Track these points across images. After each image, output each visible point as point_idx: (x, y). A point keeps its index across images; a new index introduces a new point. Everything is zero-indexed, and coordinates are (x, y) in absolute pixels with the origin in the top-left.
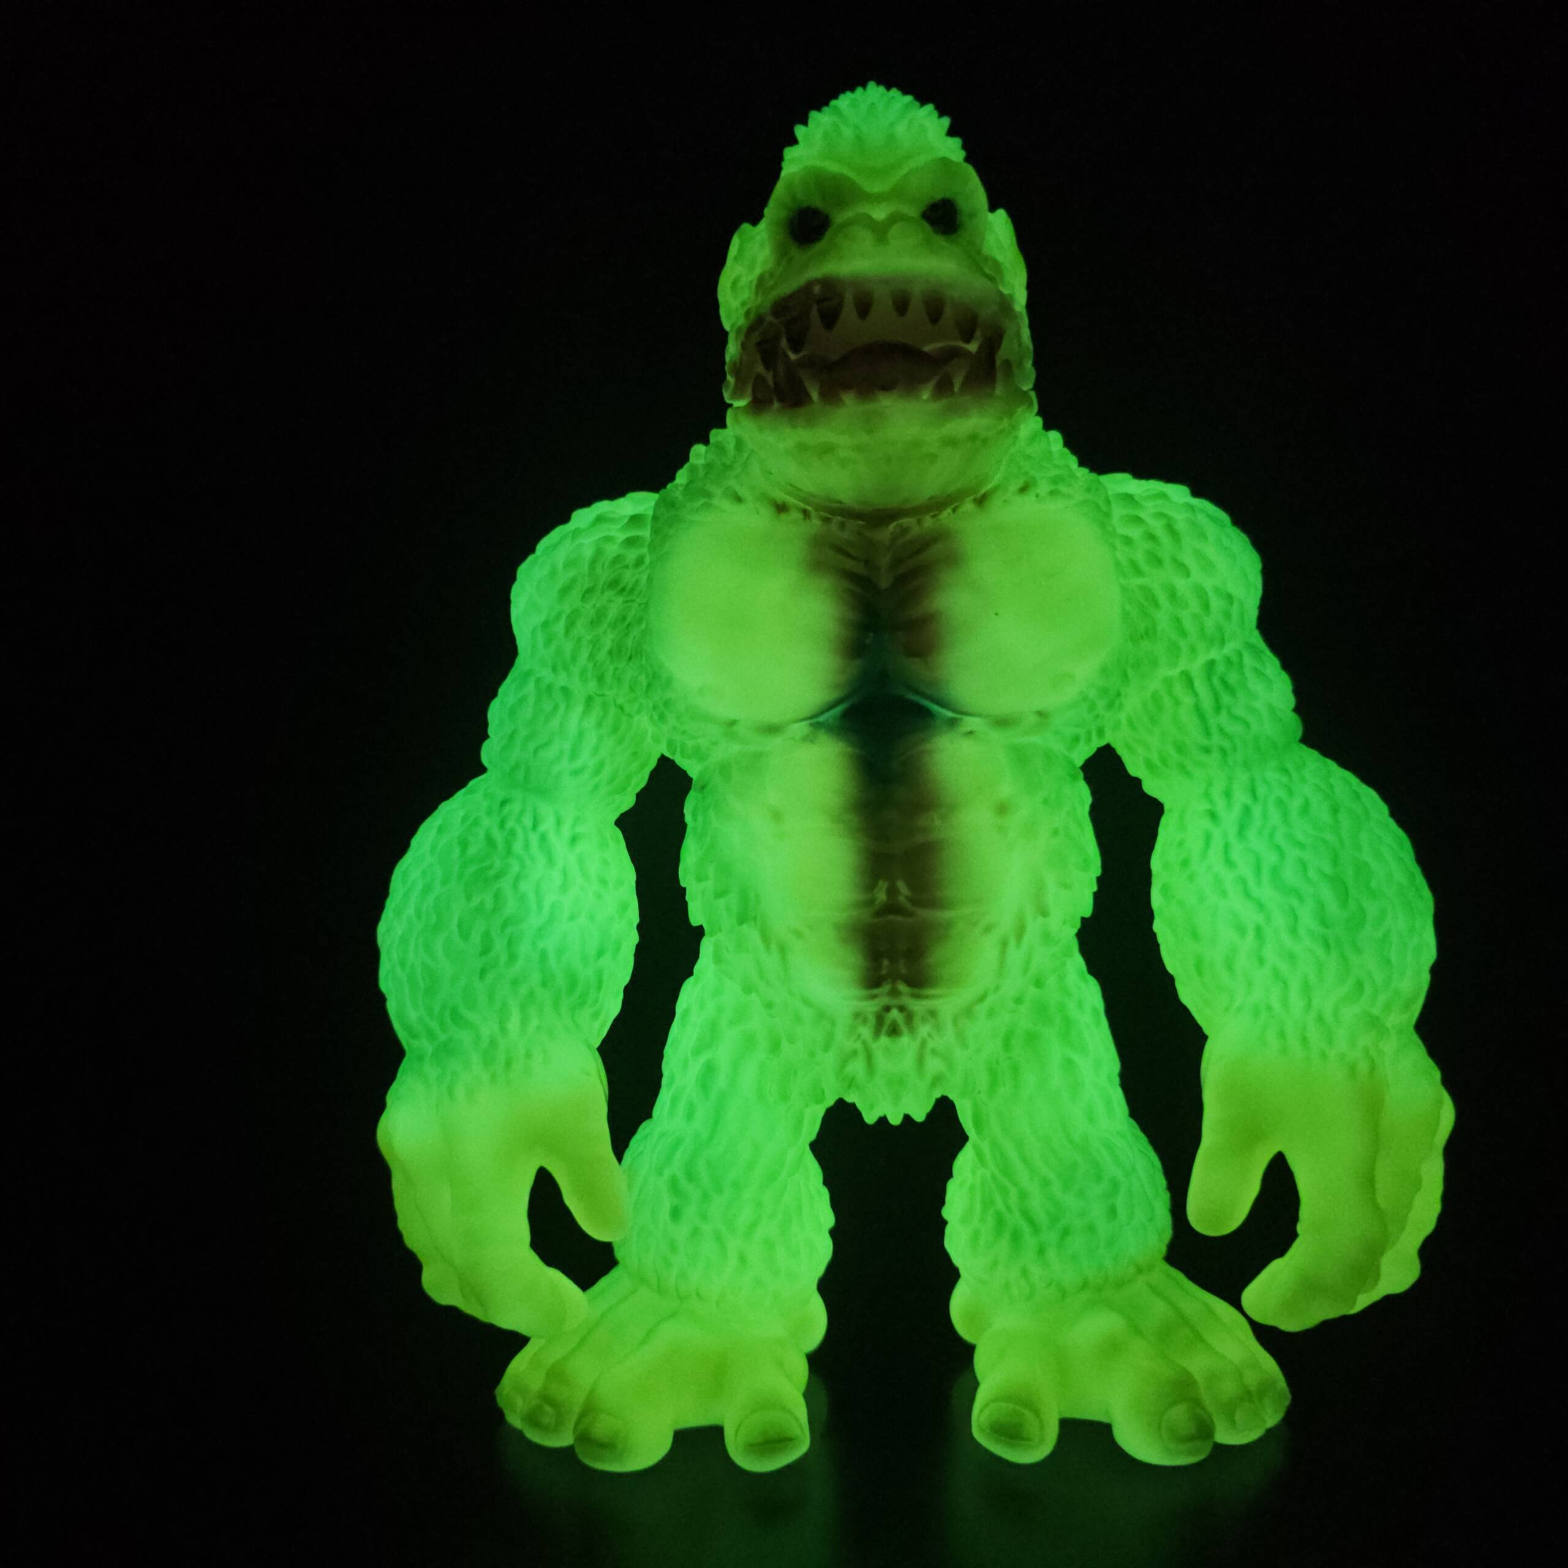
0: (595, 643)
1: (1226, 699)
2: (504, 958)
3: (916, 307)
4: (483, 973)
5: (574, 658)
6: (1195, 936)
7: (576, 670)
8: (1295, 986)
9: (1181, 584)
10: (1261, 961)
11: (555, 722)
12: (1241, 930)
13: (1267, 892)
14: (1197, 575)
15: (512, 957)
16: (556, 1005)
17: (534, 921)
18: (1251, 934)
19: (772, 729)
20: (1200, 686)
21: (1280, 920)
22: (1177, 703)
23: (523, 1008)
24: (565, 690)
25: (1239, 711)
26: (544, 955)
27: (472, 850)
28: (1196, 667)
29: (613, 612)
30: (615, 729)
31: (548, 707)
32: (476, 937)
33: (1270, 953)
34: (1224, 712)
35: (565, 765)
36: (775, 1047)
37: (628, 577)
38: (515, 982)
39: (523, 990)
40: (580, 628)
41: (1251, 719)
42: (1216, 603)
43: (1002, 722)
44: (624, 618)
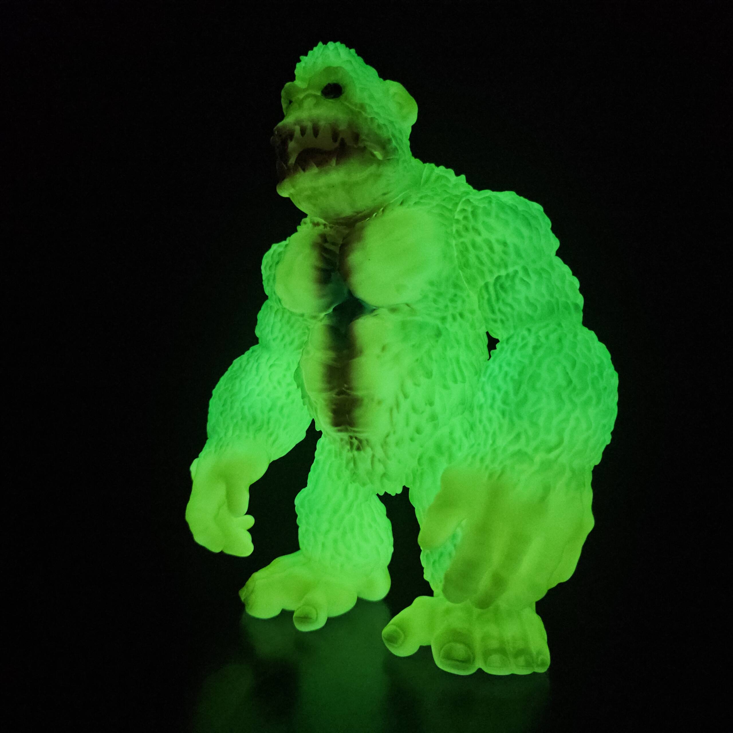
1: (503, 295)
2: (229, 408)
3: (309, 131)
4: (221, 414)
9: (479, 240)
14: (485, 234)
15: (232, 408)
16: (248, 428)
17: (243, 395)
20: (491, 289)
22: (483, 298)
25: (509, 300)
26: (243, 408)
28: (491, 280)
30: (288, 322)
34: (501, 301)
38: (232, 418)
39: (235, 421)
41: (516, 306)
42: (498, 248)
43: (394, 310)
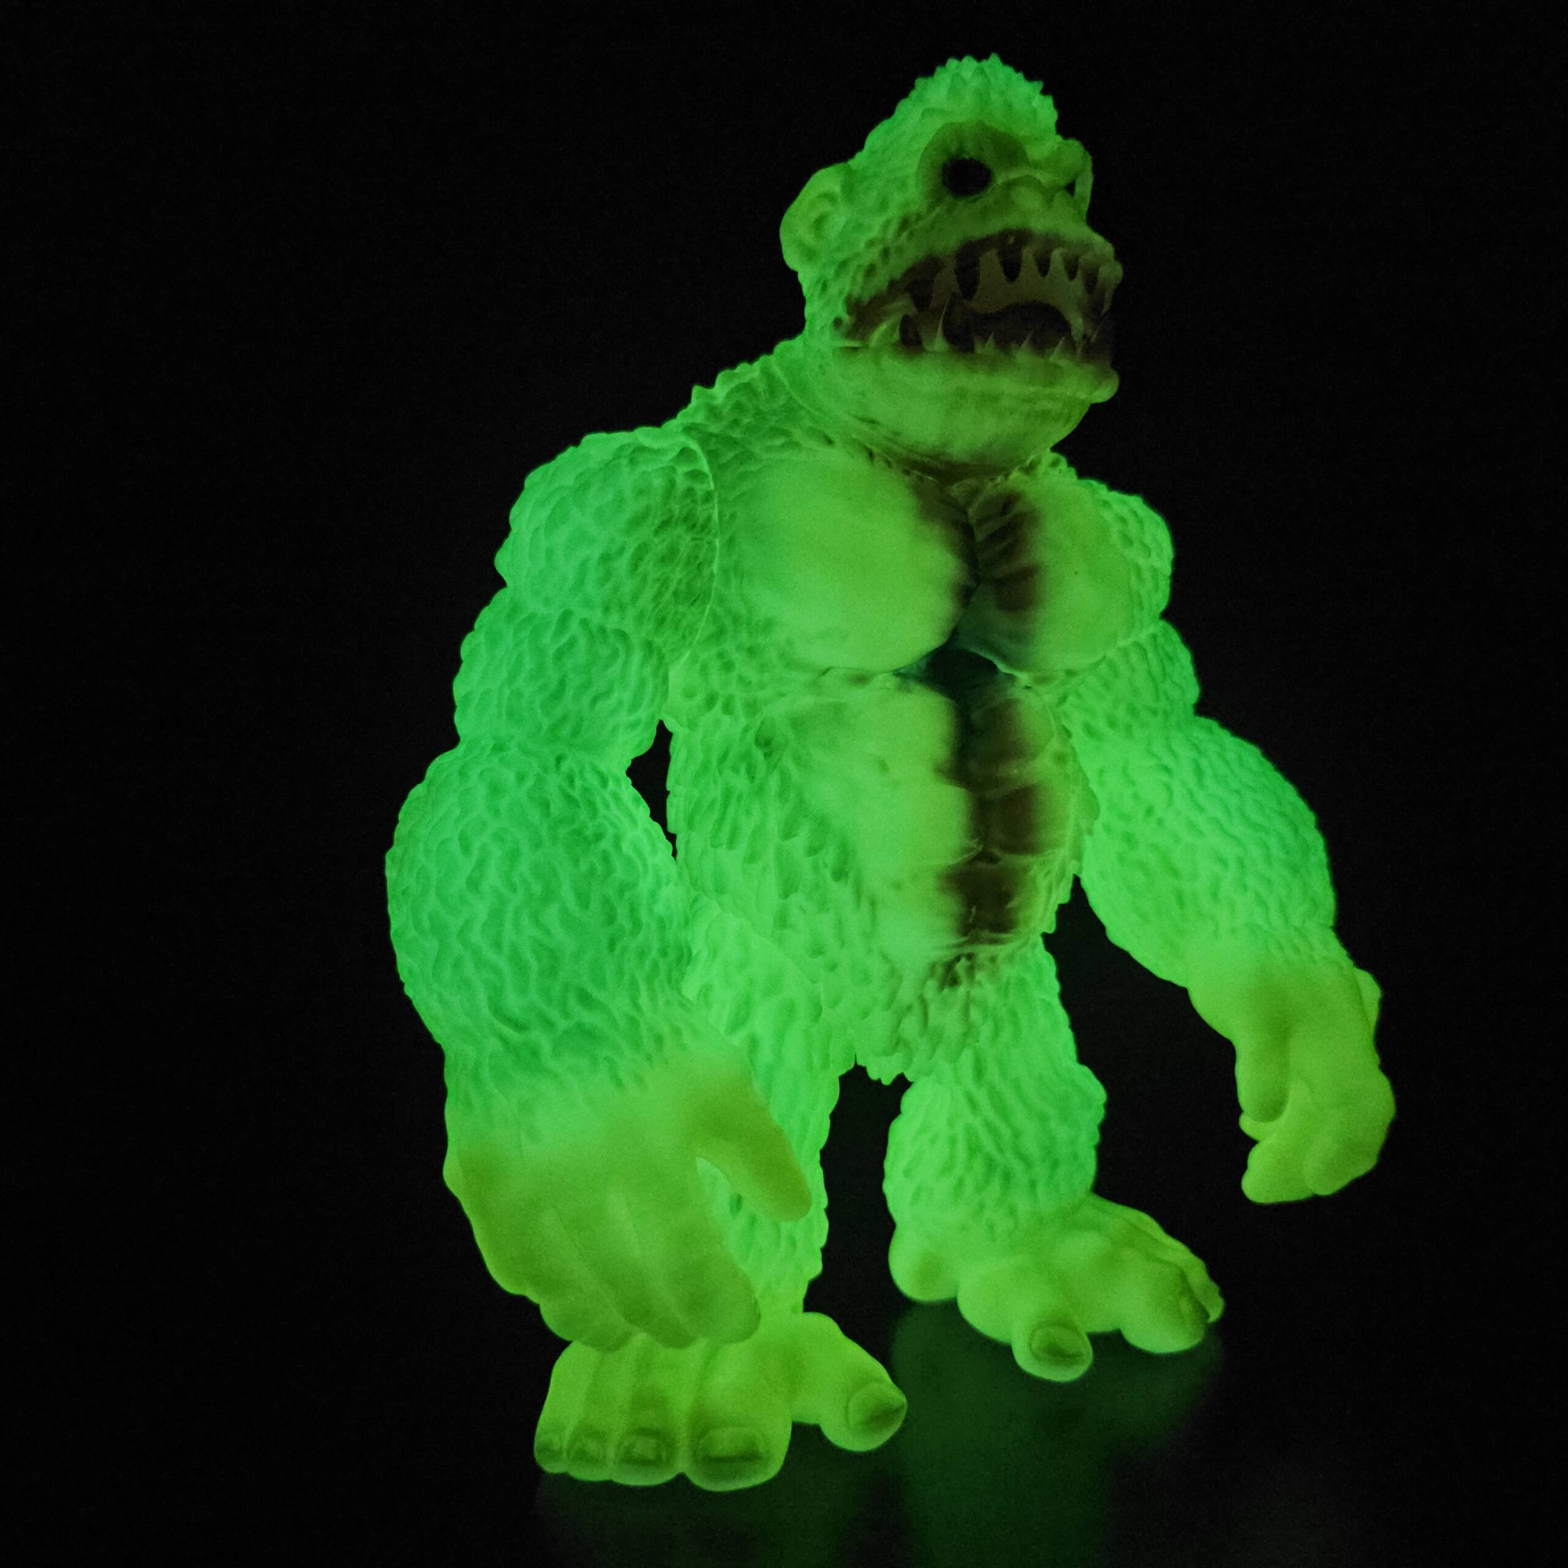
0: (664, 583)
5: (635, 598)
6: (1175, 873)
7: (631, 612)
8: (1273, 904)
10: (1245, 887)
11: (616, 668)
12: (1224, 862)
13: (1238, 829)
15: (637, 925)
18: (1233, 866)
19: (861, 679)
21: (1255, 852)
22: (1133, 670)
23: (650, 981)
24: (623, 635)
27: (554, 810)
28: (1143, 640)
29: (684, 549)
31: (604, 651)
32: (595, 905)
33: (1251, 881)
35: (623, 717)
36: (817, 1012)
37: (701, 513)
38: (641, 954)
40: (648, 565)
43: (1042, 679)
44: (696, 558)
